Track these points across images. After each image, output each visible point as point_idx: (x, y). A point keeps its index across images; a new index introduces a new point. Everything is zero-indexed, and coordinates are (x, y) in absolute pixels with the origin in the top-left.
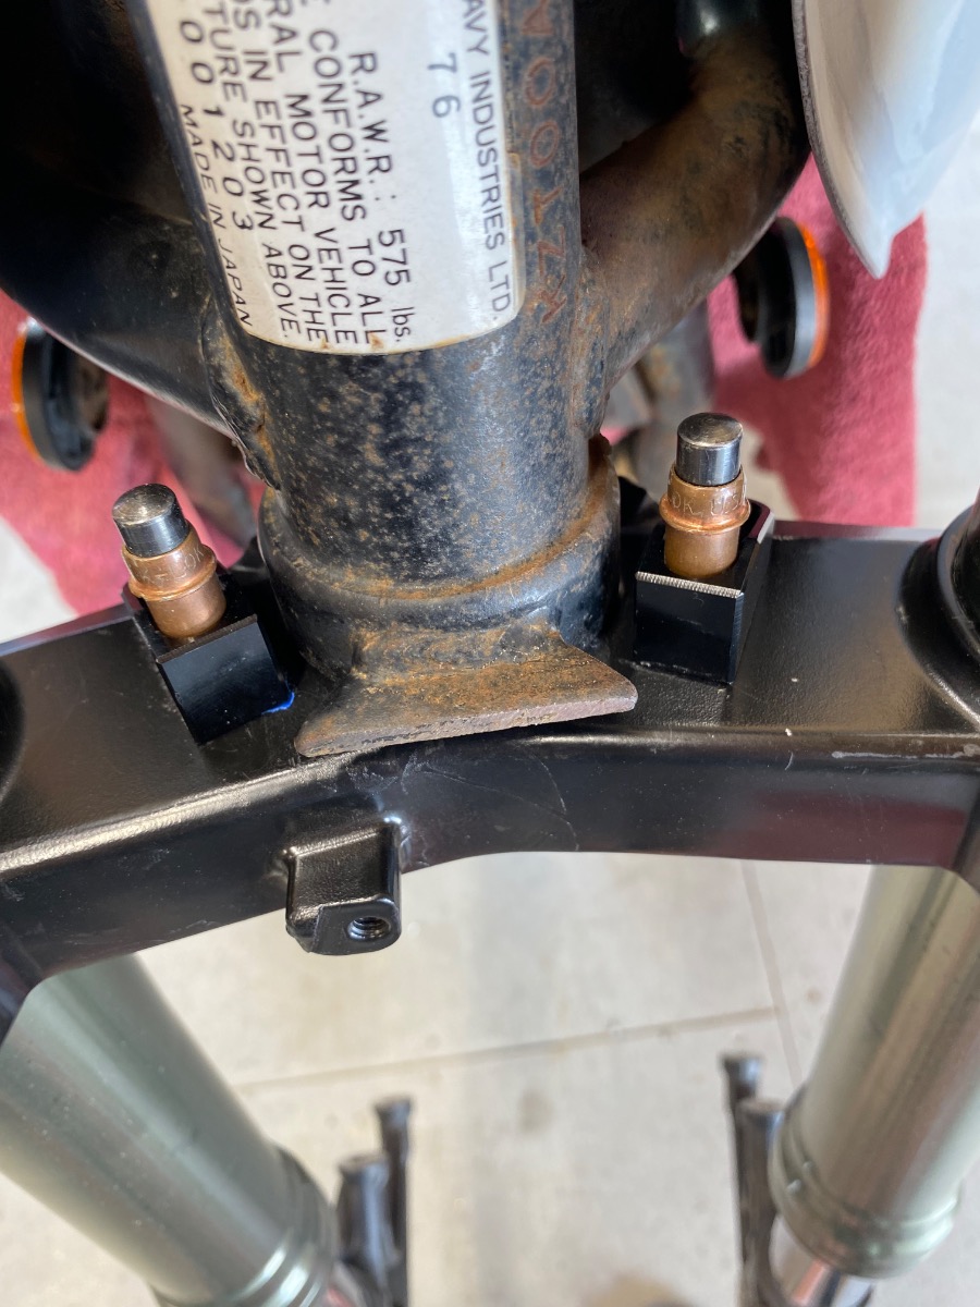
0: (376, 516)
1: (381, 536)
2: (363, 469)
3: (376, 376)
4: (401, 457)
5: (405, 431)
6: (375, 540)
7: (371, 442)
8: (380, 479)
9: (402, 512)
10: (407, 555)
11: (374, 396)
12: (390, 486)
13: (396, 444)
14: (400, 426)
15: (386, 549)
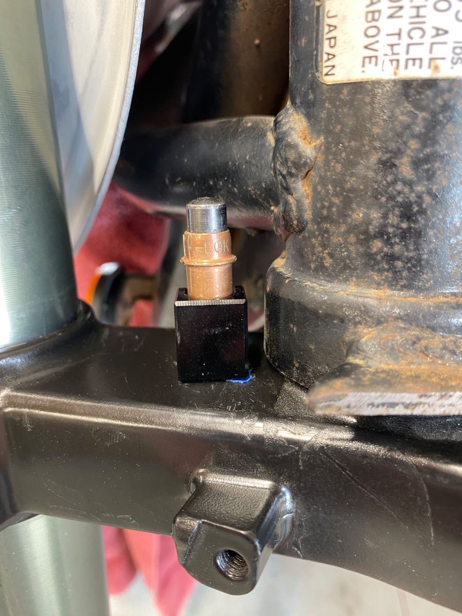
0: (393, 226)
1: (392, 245)
2: (394, 182)
3: (428, 97)
4: (428, 170)
5: (437, 147)
6: (385, 249)
7: (408, 156)
8: (406, 190)
9: (416, 222)
10: (409, 265)
11: (421, 115)
12: (413, 197)
13: (427, 159)
14: (435, 142)
15: (391, 258)
